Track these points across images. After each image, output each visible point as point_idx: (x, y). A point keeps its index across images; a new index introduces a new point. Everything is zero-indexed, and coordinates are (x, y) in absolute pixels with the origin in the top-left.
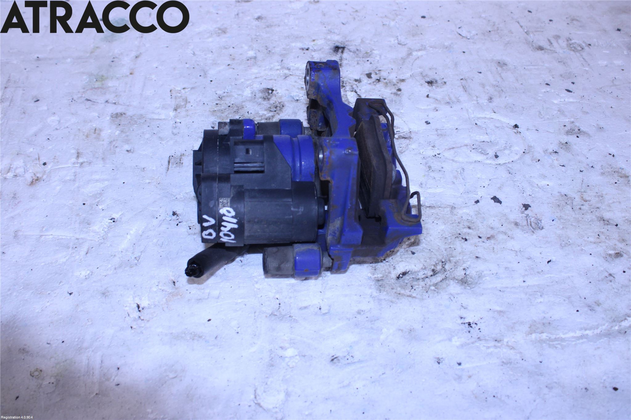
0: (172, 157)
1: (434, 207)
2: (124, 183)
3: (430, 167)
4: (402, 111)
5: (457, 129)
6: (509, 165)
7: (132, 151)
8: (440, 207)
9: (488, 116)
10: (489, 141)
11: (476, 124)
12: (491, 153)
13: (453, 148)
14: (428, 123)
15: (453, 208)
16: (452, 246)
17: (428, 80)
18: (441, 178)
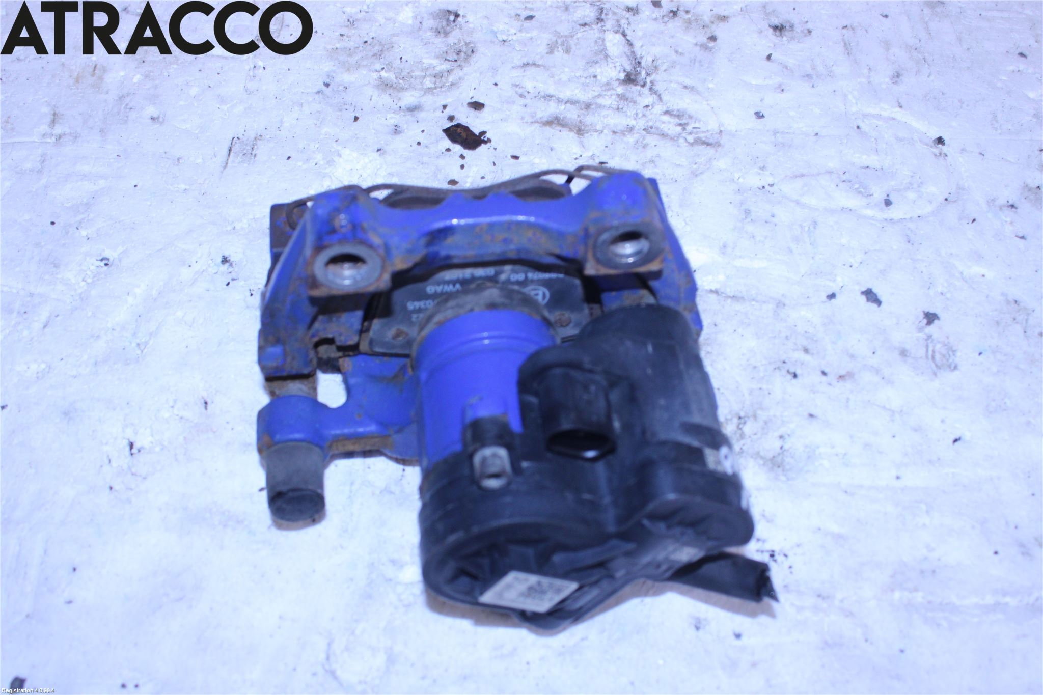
0: (238, 141)
1: (743, 298)
2: (135, 186)
3: (747, 212)
4: (711, 85)
5: (817, 134)
6: (911, 225)
7: (161, 120)
8: (753, 300)
9: (885, 114)
10: (878, 167)
11: (858, 127)
12: (879, 195)
13: (802, 175)
14: (759, 115)
15: (780, 304)
16: (764, 387)
17: (777, 23)
18: (766, 237)
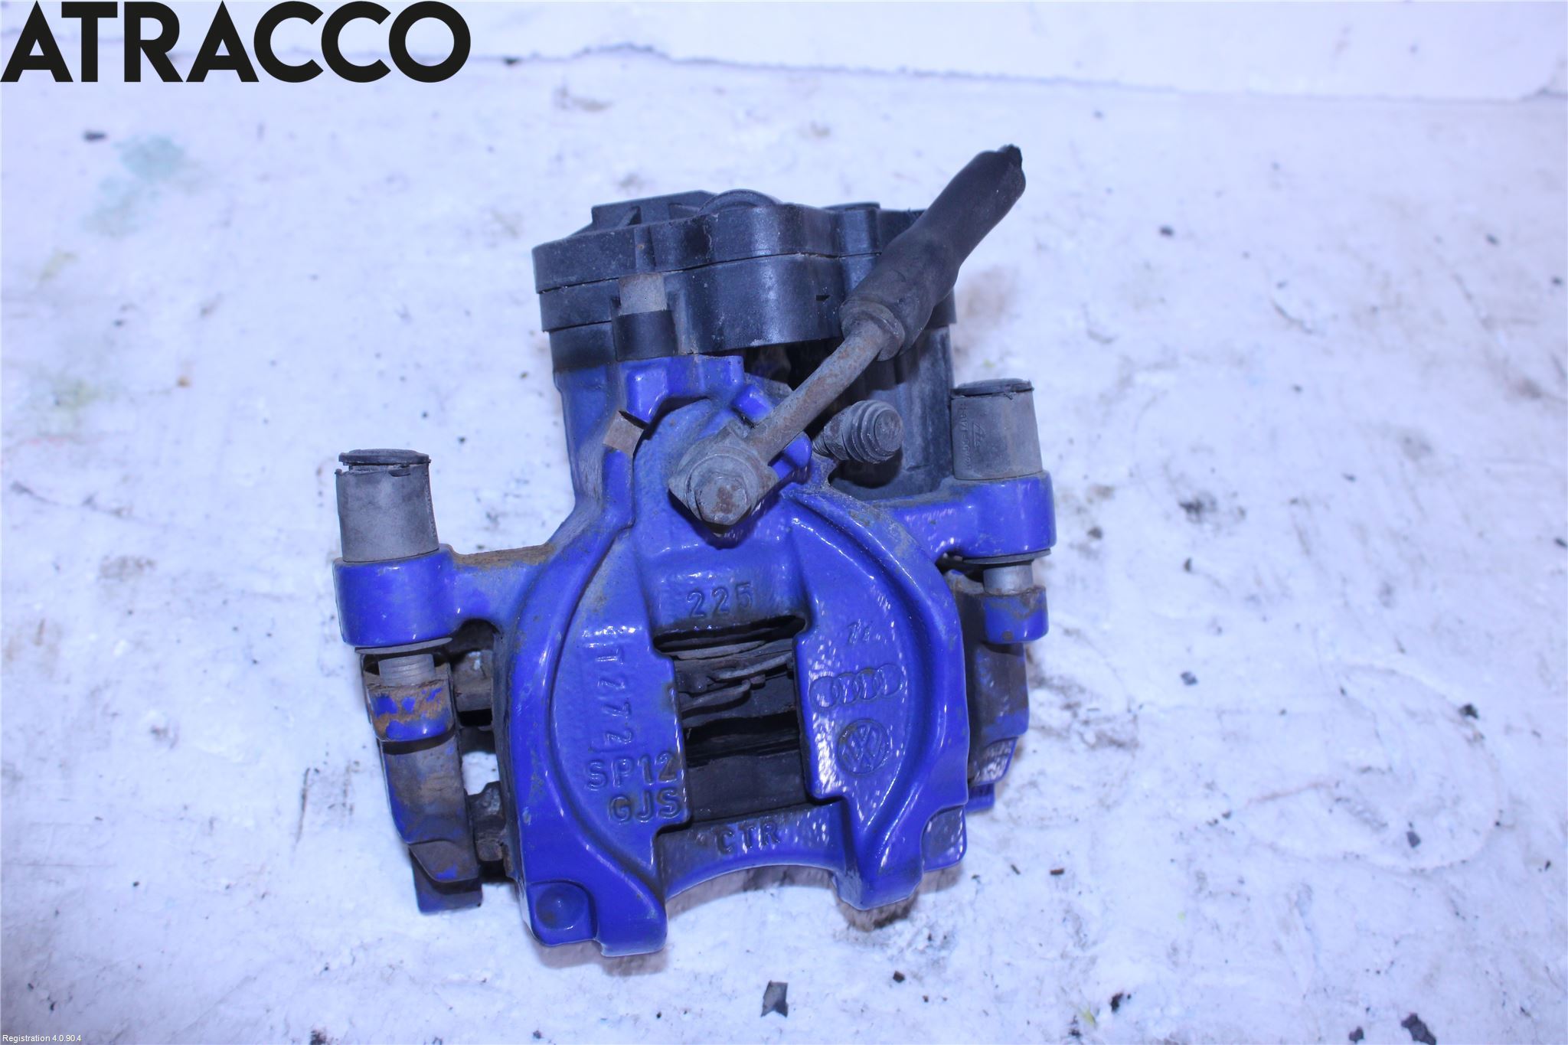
0: (316, 777)
2: (136, 884)
3: (1201, 877)
4: (1106, 626)
5: (1283, 712)
6: (1455, 880)
7: (171, 735)
9: (1381, 663)
10: (1384, 766)
11: (1343, 691)
12: (1397, 829)
13: (1274, 797)
14: (1189, 679)
17: (1189, 496)
18: (1237, 925)
